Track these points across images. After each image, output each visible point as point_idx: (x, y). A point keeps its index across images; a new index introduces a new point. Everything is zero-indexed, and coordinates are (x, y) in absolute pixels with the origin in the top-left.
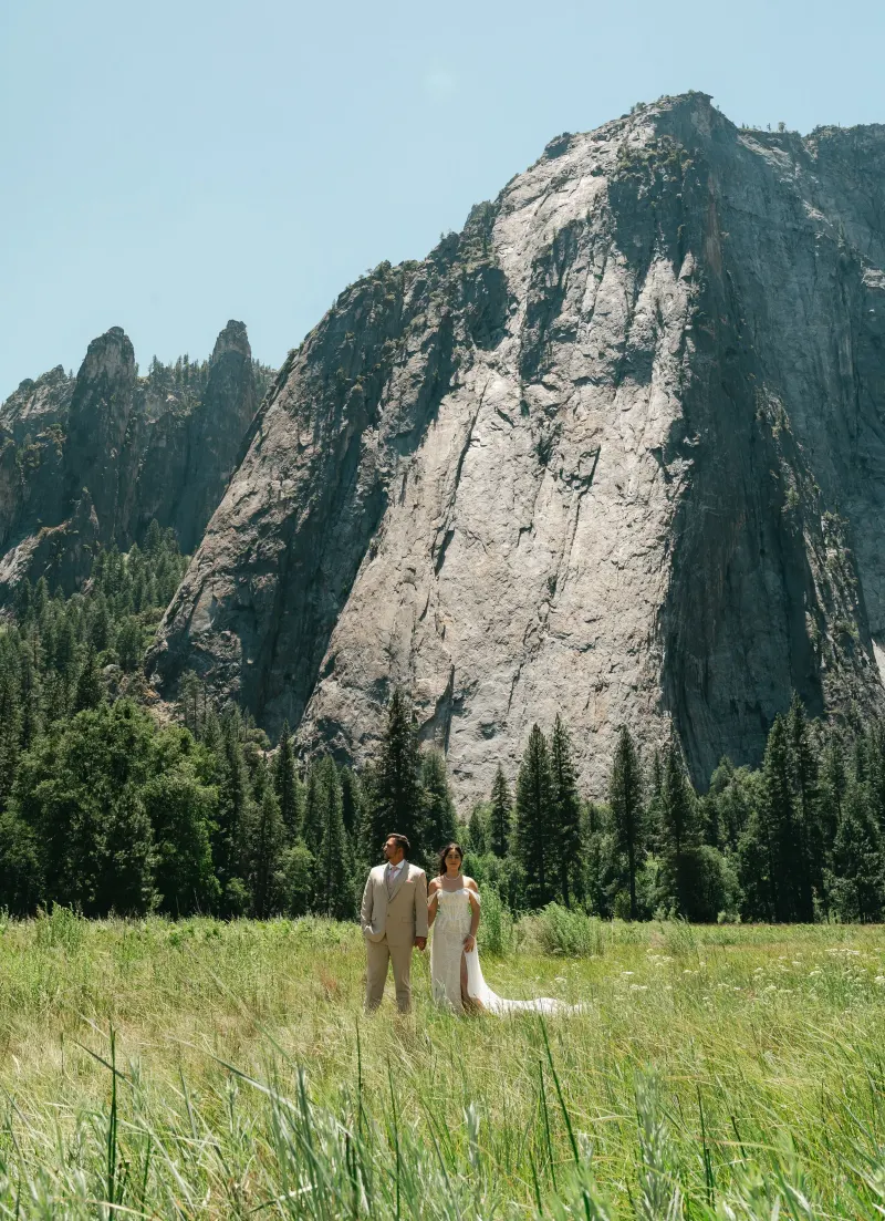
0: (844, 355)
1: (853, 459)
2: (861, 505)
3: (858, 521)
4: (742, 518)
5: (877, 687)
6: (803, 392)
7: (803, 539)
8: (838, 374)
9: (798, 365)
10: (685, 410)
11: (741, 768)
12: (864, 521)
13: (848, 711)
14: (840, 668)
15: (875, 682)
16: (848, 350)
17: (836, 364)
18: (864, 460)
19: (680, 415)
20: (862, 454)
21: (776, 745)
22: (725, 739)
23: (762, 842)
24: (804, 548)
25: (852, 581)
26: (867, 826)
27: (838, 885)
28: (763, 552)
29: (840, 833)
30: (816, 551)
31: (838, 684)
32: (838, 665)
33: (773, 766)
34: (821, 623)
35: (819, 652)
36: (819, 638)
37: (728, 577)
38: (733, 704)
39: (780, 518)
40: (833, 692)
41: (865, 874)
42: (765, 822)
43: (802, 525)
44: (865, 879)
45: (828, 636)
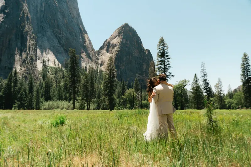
0: (43, 6)
1: (41, 26)
2: (40, 35)
3: (39, 38)
4: (15, 30)
5: (36, 69)
6: (33, 10)
7: (27, 38)
8: (41, 9)
9: (33, 4)
10: (6, 4)
11: (5, 80)
12: (40, 38)
13: (29, 72)
14: (30, 64)
15: (36, 67)
16: (44, 5)
17: (41, 7)
18: (42, 27)
19: (4, 4)
20: (42, 26)
21: (10, 76)
22: (2, 74)
23: (4, 95)
24: (27, 40)
25: (35, 49)
26: (26, 93)
27: (17, 103)
28: (18, 38)
29: (20, 94)
30: (30, 41)
31: (29, 67)
32: (30, 63)
33: (9, 80)
34: (28, 55)
35: (26, 60)
36: (27, 58)
37: (9, 41)
38: (5, 67)
39: (23, 33)
40: (27, 68)
41: (23, 101)
42: (5, 91)
43: (27, 35)
44: (23, 102)
45: (29, 58)
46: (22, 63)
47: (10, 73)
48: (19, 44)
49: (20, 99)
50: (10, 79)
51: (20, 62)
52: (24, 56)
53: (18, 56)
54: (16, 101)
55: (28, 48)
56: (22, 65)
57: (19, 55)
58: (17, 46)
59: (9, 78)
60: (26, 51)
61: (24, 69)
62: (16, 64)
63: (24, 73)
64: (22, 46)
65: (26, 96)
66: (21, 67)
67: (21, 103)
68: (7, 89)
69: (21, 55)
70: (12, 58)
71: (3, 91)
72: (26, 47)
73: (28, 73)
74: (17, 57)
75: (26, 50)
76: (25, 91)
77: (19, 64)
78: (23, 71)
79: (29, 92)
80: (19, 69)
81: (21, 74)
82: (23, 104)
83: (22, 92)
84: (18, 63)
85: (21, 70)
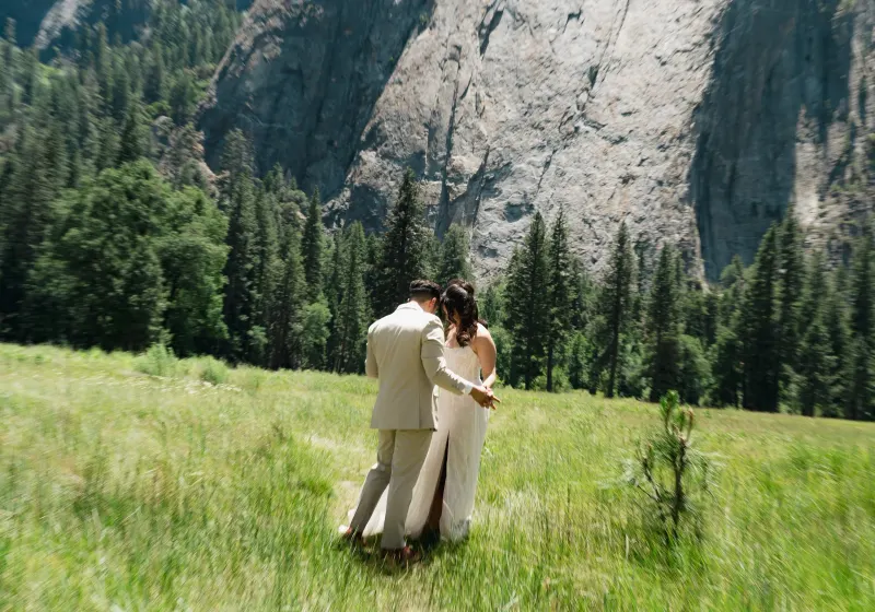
4: (793, 22)
7: (848, 48)
13: (863, 223)
14: (864, 180)
21: (765, 251)
22: (740, 239)
23: (740, 339)
24: (849, 57)
26: (835, 333)
27: (796, 382)
28: (808, 58)
29: (806, 335)
30: (864, 61)
31: (859, 195)
32: (863, 177)
33: (761, 269)
34: (853, 135)
35: (848, 162)
36: (849, 150)
37: (769, 81)
38: (754, 205)
39: (830, 24)
40: (854, 203)
41: (822, 372)
42: (746, 320)
43: (851, 29)
44: (821, 378)
45: (859, 149)
46: (826, 178)
47: (767, 235)
48: (813, 85)
49: (809, 364)
50: (767, 266)
51: (820, 176)
52: (837, 142)
53: (809, 147)
54: (788, 369)
55: (854, 101)
56: (828, 188)
57: (814, 142)
58: (803, 97)
59: (763, 260)
60: (843, 118)
61: (835, 210)
62: (798, 186)
63: (838, 231)
64: (825, 94)
65: (838, 349)
66: (822, 199)
67: (813, 380)
68: (756, 313)
69: (821, 140)
70: (779, 159)
71: (739, 319)
72: (846, 93)
73: (854, 230)
74: (805, 154)
75: (848, 110)
76: (833, 321)
77: (813, 188)
78: (834, 219)
79: (852, 327)
80: (817, 211)
81: (821, 236)
82: (823, 387)
83: (816, 328)
84: (807, 184)
85: (822, 215)
